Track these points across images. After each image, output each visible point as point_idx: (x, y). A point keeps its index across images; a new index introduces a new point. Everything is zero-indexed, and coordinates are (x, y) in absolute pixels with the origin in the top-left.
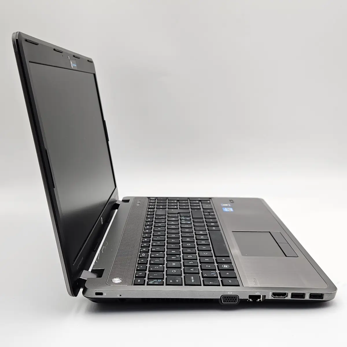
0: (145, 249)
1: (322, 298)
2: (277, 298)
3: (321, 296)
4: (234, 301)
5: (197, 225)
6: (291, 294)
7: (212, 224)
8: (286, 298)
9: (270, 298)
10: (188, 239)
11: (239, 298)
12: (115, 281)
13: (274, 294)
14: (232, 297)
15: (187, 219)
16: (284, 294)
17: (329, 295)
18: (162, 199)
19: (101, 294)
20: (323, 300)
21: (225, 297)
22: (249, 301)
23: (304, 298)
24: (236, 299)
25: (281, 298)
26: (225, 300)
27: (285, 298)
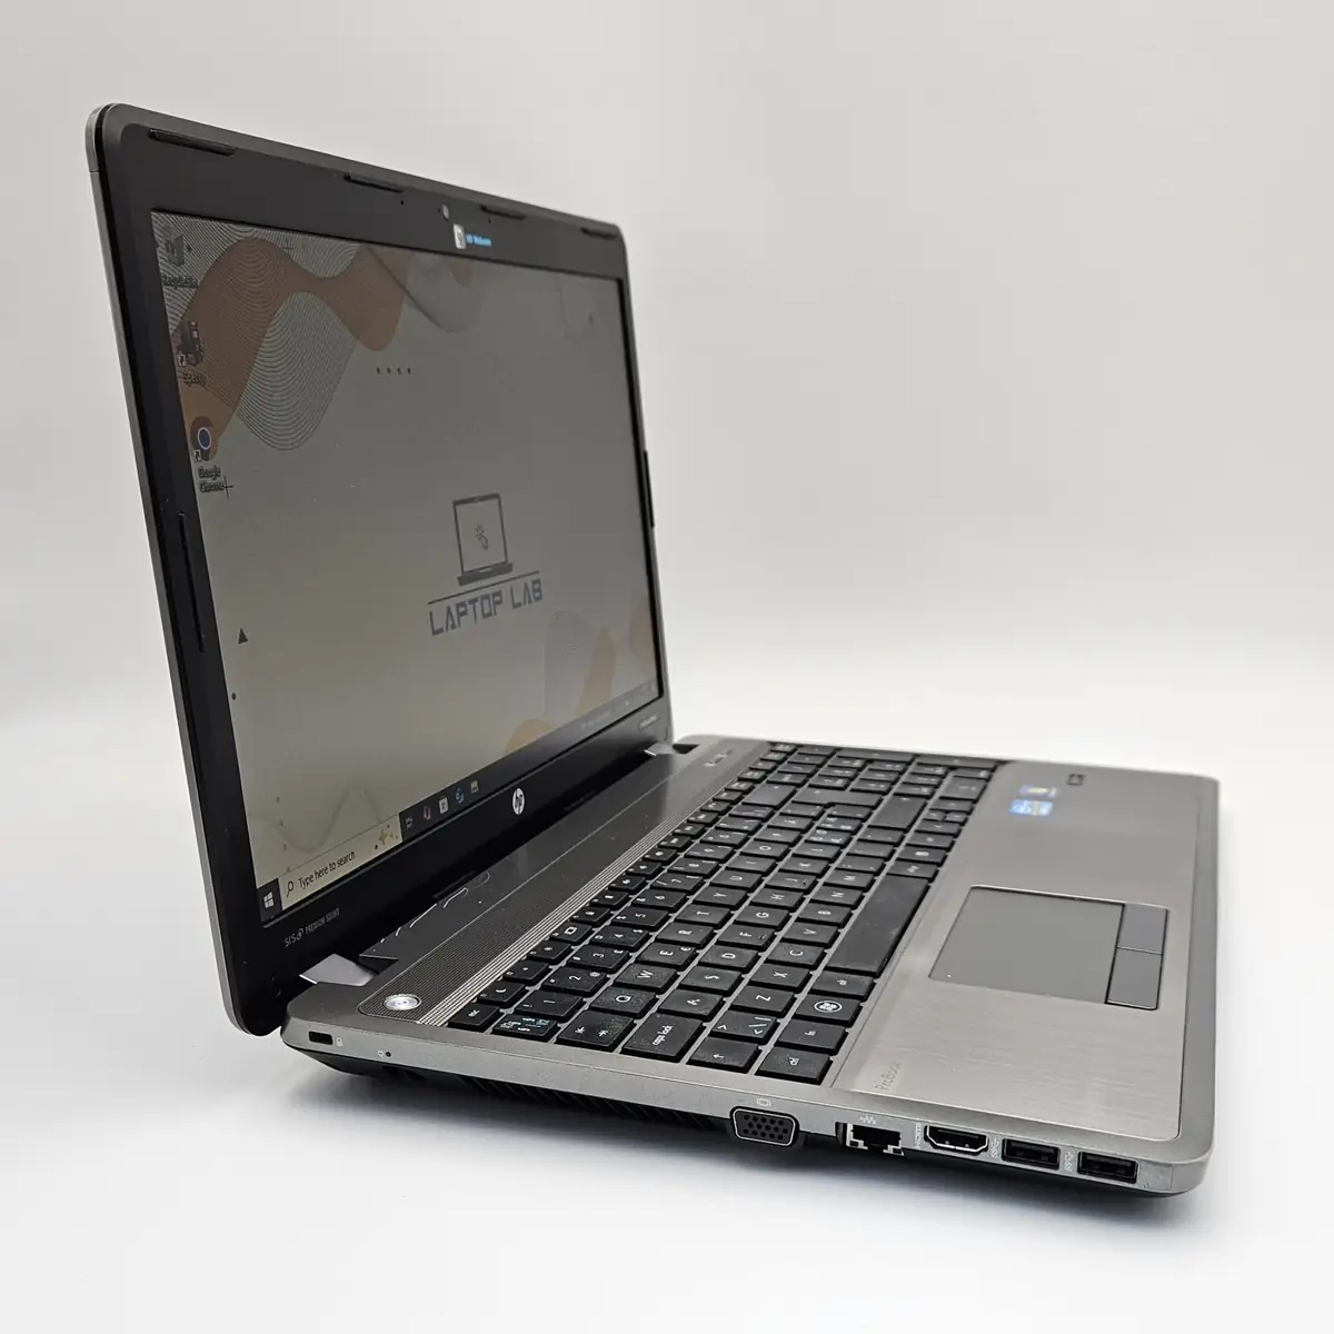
0: (592, 913)
1: (1133, 1181)
2: (946, 1149)
3: (1128, 1169)
4: (780, 1138)
5: (860, 852)
6: (999, 1143)
7: (919, 854)
8: (982, 1157)
9: (918, 1148)
10: (777, 897)
11: (801, 1129)
12: (394, 1004)
13: (937, 1134)
14: (772, 1122)
15: (843, 827)
16: (978, 1141)
17: (1162, 1172)
18: (816, 751)
19: (327, 1039)
20: (1135, 1186)
21: (747, 1117)
22: (854, 1149)
23: (1057, 1167)
24: (785, 1131)
25: (964, 1152)
26: (747, 1128)
27: (978, 1153)
